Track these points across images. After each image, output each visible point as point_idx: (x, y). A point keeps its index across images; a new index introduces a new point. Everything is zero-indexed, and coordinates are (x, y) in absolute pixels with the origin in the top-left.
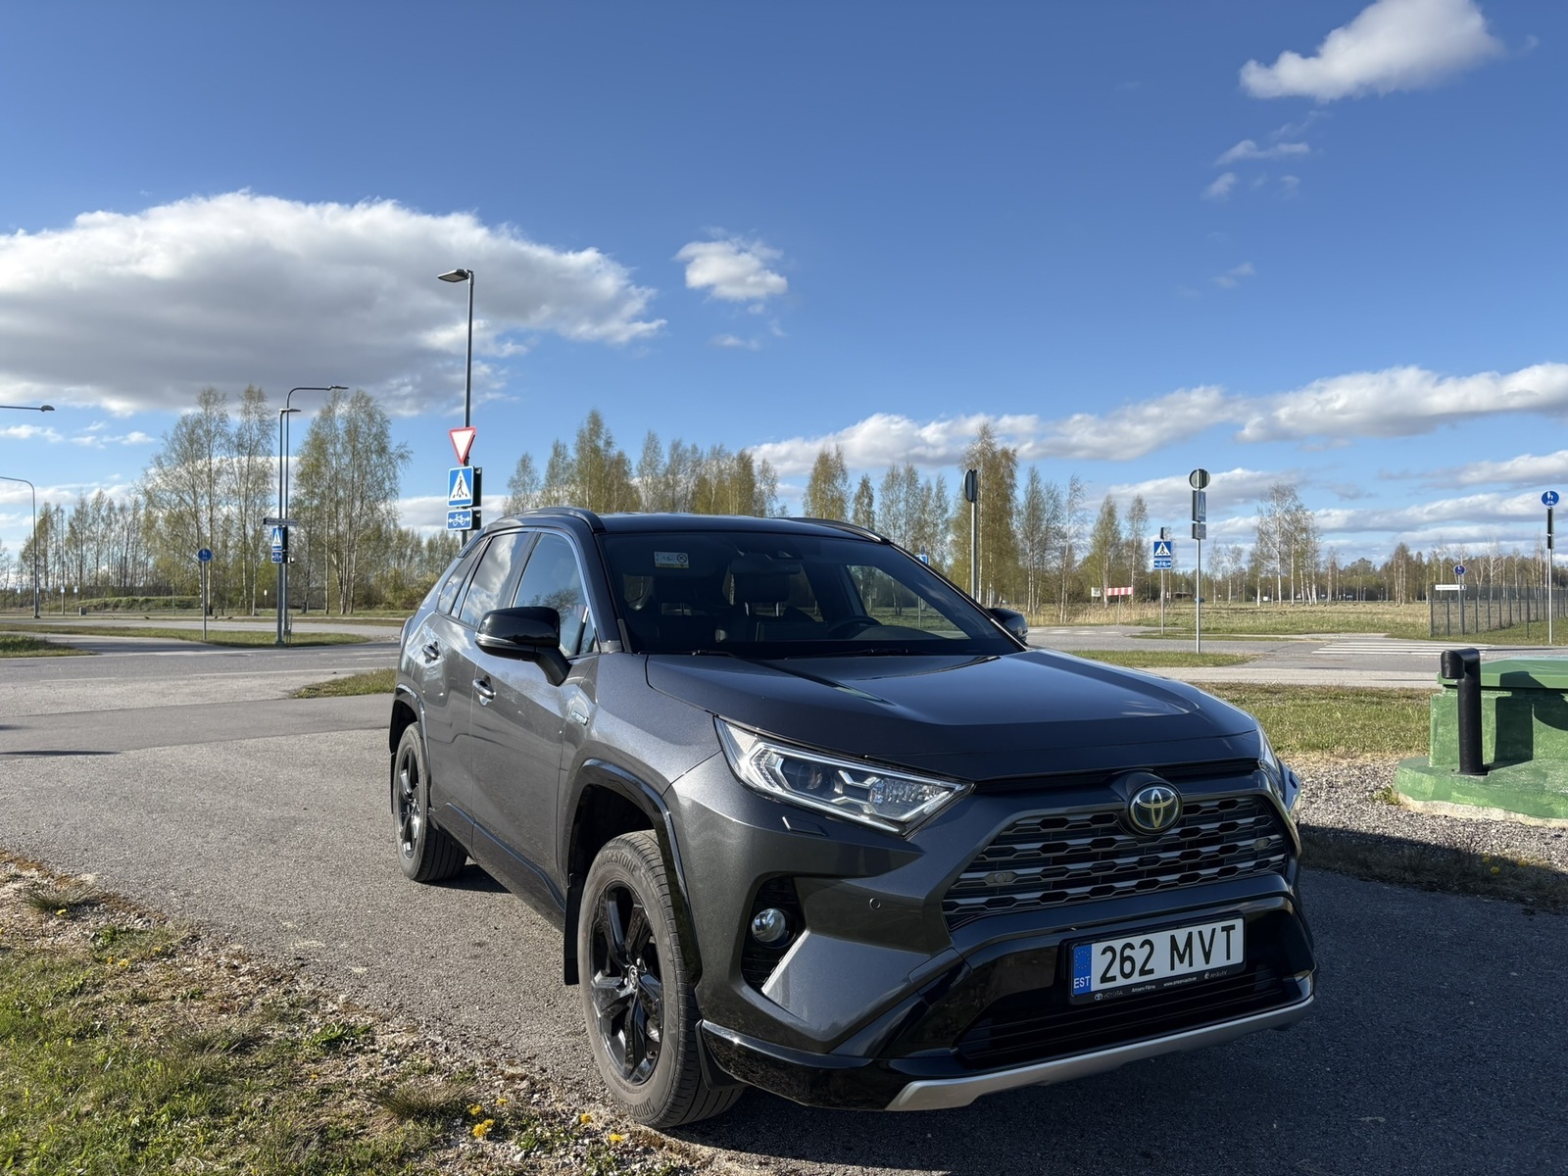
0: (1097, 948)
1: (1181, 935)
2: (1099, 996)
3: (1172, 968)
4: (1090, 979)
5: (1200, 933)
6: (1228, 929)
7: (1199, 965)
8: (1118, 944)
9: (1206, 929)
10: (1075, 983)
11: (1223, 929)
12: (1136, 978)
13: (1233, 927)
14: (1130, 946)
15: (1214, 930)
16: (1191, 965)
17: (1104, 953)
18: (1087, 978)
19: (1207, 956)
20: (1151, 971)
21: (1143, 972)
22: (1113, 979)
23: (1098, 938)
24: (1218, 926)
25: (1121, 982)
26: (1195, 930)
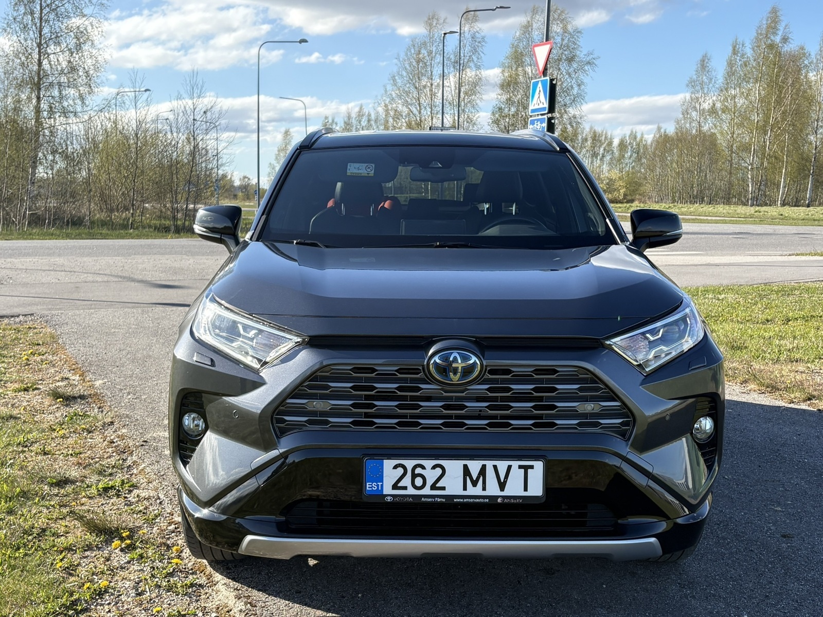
0: (388, 464)
1: (474, 466)
2: (389, 499)
3: (465, 488)
4: (382, 486)
5: (495, 467)
6: (526, 468)
7: (493, 489)
8: (409, 464)
9: (502, 465)
10: (368, 486)
11: (520, 467)
12: (427, 491)
13: (532, 467)
14: (423, 467)
15: (510, 467)
16: (484, 489)
17: (395, 467)
18: (380, 484)
19: (502, 486)
20: (443, 488)
21: (433, 487)
22: (405, 488)
23: (390, 457)
24: (515, 464)
25: (411, 491)
26: (489, 464)
